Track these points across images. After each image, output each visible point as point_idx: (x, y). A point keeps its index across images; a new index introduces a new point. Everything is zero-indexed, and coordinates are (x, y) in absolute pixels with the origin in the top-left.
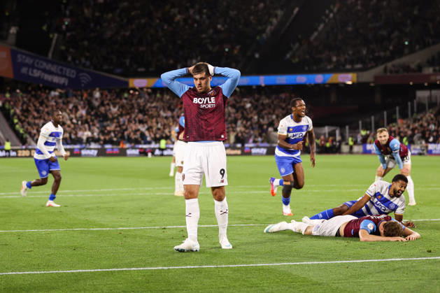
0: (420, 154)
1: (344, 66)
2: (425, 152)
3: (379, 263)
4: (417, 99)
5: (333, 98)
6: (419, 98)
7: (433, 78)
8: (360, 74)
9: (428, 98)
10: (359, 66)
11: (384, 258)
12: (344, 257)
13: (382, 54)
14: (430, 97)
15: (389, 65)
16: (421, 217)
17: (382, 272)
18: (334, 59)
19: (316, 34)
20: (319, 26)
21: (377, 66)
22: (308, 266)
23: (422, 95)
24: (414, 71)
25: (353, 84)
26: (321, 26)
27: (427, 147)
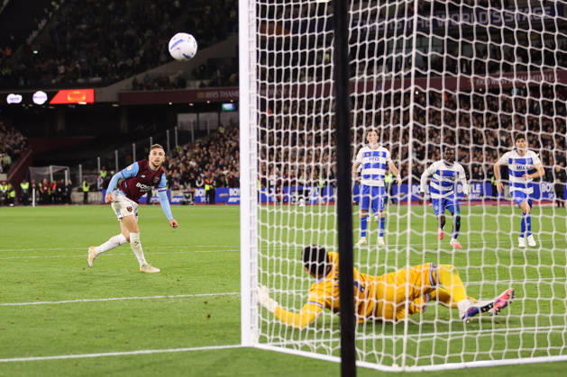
0: (184, 203)
1: (75, 79)
2: (190, 200)
3: (121, 358)
4: (179, 126)
5: (60, 125)
6: (182, 123)
7: (201, 95)
8: (98, 90)
9: (194, 123)
10: (97, 79)
11: (127, 350)
12: (73, 350)
13: (129, 62)
14: (197, 123)
15: (140, 77)
16: (182, 292)
17: (125, 369)
18: (62, 69)
19: (35, 34)
20: (40, 22)
21: (122, 79)
22: (21, 363)
23: (186, 119)
24: (173, 85)
25: (88, 104)
26: (43, 23)
27: (193, 193)
